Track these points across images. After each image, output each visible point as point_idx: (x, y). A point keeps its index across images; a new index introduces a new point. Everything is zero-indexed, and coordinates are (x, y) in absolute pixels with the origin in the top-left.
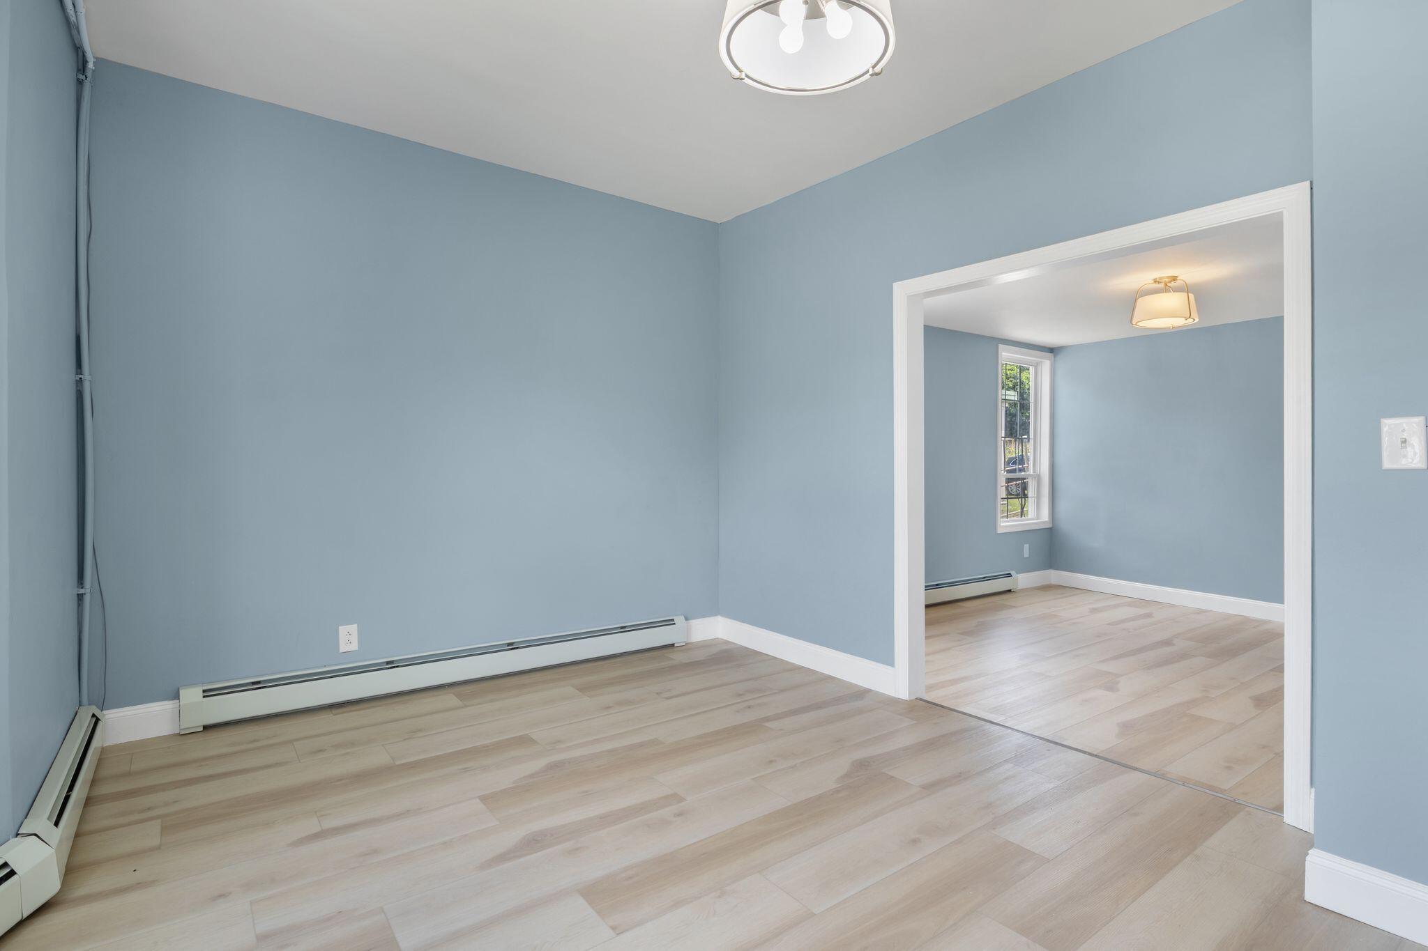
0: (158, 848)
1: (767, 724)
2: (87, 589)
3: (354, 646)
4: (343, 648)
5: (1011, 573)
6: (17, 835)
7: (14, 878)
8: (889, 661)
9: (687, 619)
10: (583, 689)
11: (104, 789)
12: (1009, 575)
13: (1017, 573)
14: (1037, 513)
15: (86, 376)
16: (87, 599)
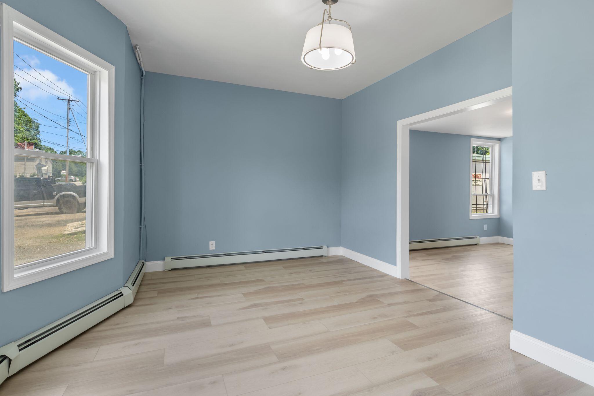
0: (156, 297)
1: (343, 282)
2: (142, 226)
3: (214, 248)
4: (211, 248)
5: (477, 236)
6: (124, 286)
7: (123, 296)
8: (394, 264)
9: (328, 247)
10: (285, 268)
11: (144, 282)
12: (476, 237)
13: (480, 237)
14: (493, 212)
15: (143, 164)
16: (142, 229)
